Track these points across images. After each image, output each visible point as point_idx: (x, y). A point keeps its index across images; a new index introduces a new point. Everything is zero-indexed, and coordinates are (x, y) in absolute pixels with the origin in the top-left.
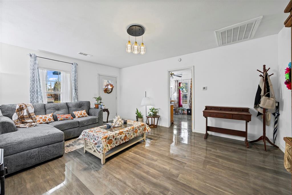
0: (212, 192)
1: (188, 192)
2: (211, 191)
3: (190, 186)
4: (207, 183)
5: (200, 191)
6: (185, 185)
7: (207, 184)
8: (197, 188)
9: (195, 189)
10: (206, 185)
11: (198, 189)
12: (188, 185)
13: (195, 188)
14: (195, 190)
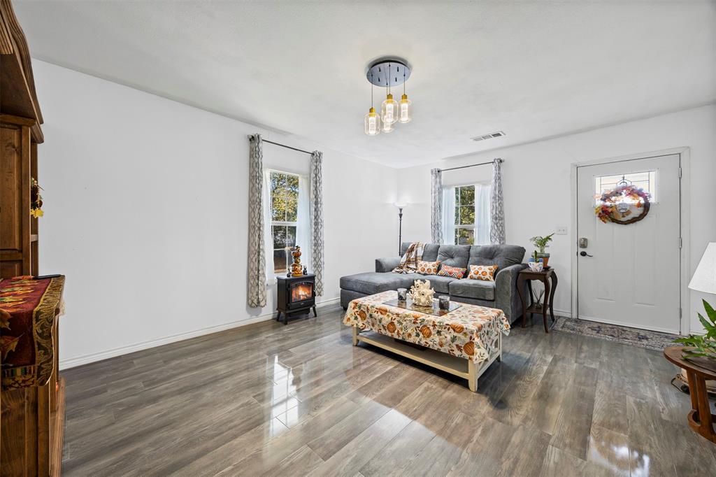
0: (208, 466)
1: (239, 425)
2: (212, 464)
3: (249, 433)
4: (233, 469)
5: (227, 444)
6: (256, 426)
7: (230, 468)
8: (235, 442)
9: (237, 437)
10: (230, 465)
11: (231, 442)
12: (253, 430)
13: (238, 439)
14: (235, 437)
